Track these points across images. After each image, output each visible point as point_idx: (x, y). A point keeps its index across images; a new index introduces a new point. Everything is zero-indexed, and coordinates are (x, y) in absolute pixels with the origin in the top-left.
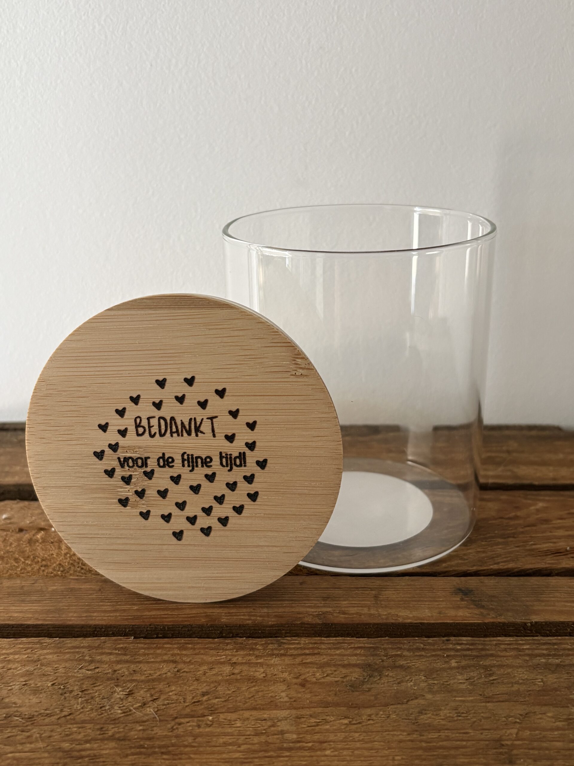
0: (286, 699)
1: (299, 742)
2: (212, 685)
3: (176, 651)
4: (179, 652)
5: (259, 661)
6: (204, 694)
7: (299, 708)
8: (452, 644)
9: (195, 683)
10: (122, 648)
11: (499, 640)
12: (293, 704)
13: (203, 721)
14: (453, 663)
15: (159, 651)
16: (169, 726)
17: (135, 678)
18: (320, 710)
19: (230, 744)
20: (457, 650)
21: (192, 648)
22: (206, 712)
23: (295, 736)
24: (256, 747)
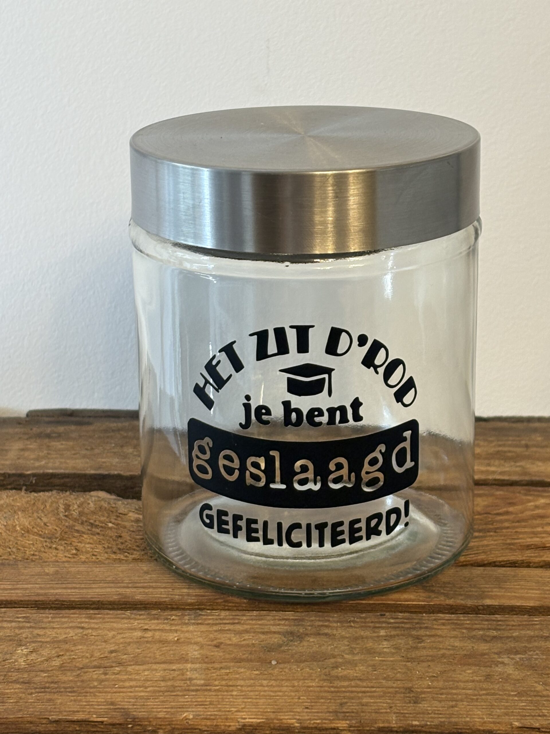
0: (199, 656)
1: (207, 686)
2: (121, 646)
3: (83, 620)
4: (87, 620)
5: (173, 628)
6: (112, 652)
7: (211, 663)
8: (386, 618)
9: (103, 643)
10: (24, 617)
11: (439, 617)
12: (205, 660)
13: (110, 670)
14: (382, 633)
15: (63, 620)
16: (75, 674)
17: (39, 640)
18: (232, 664)
19: (137, 687)
20: (391, 623)
21: (100, 618)
22: (114, 665)
23: (202, 682)
24: (162, 689)
